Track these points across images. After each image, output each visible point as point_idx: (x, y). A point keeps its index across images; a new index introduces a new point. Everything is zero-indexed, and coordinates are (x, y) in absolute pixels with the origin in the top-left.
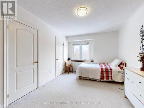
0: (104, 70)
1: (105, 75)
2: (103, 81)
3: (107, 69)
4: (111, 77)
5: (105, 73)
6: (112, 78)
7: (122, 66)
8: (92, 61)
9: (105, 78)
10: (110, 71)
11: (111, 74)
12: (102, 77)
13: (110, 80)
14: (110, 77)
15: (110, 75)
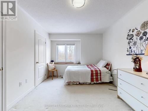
0: (94, 72)
1: (94, 77)
2: (93, 83)
3: (96, 71)
4: (101, 78)
5: (94, 75)
6: (101, 80)
7: (108, 67)
8: (79, 63)
9: (95, 80)
10: (99, 72)
11: (100, 75)
12: (92, 80)
13: (99, 81)
14: (99, 79)
15: (99, 77)
